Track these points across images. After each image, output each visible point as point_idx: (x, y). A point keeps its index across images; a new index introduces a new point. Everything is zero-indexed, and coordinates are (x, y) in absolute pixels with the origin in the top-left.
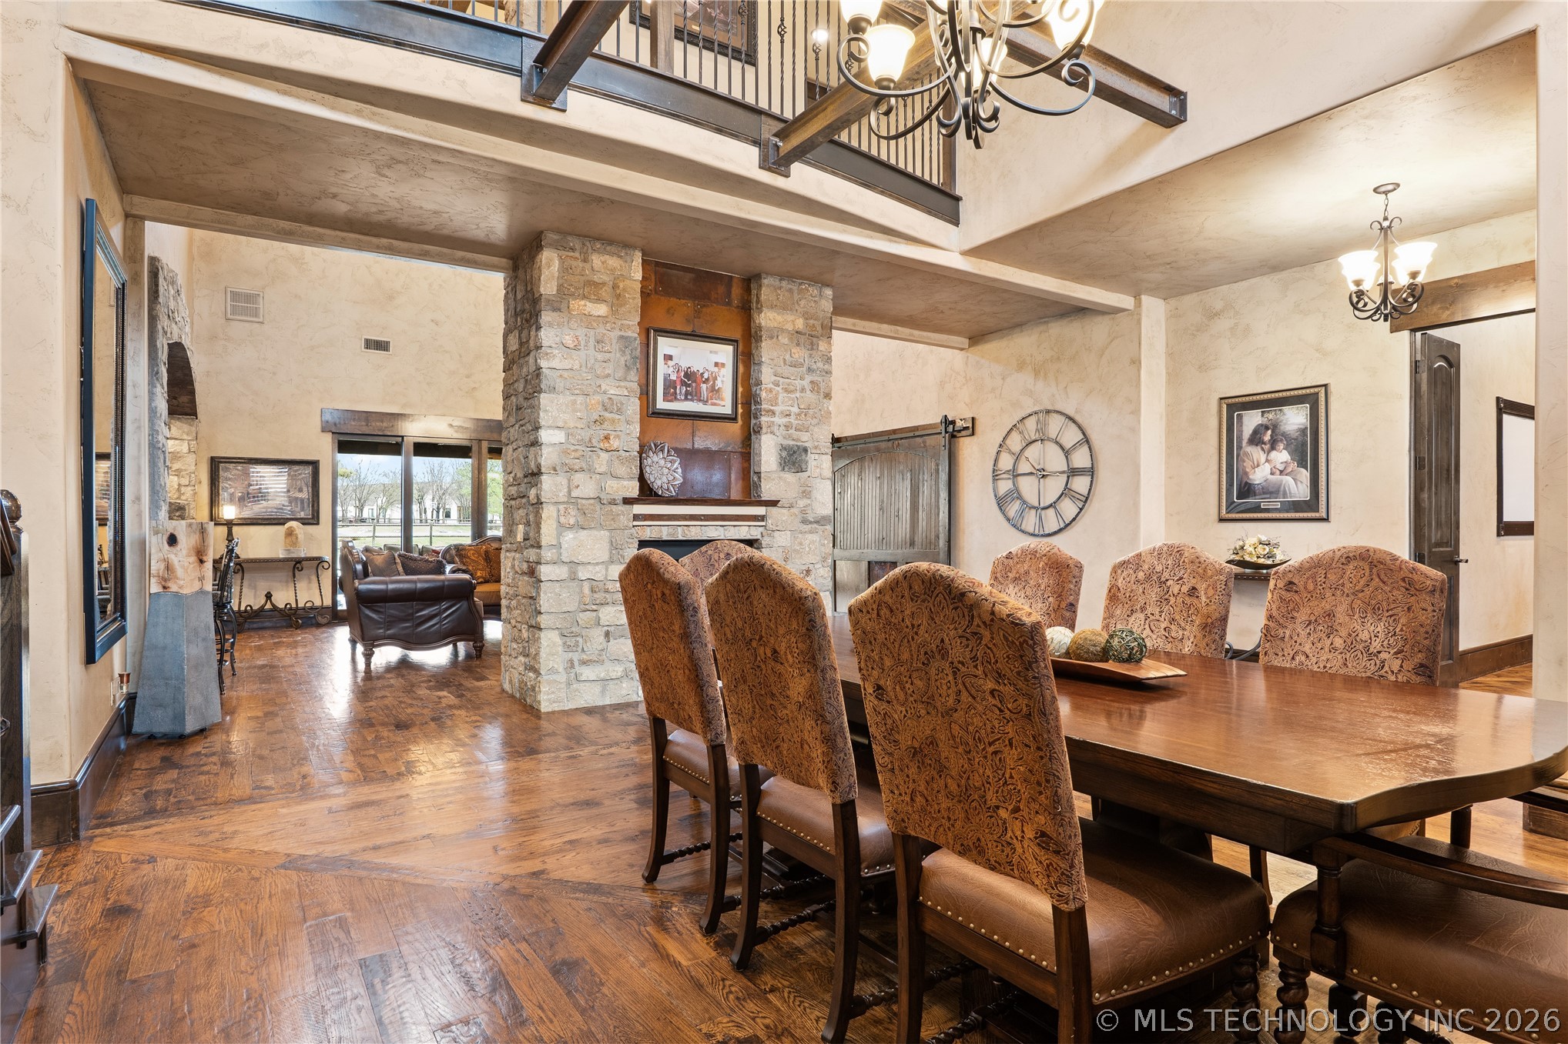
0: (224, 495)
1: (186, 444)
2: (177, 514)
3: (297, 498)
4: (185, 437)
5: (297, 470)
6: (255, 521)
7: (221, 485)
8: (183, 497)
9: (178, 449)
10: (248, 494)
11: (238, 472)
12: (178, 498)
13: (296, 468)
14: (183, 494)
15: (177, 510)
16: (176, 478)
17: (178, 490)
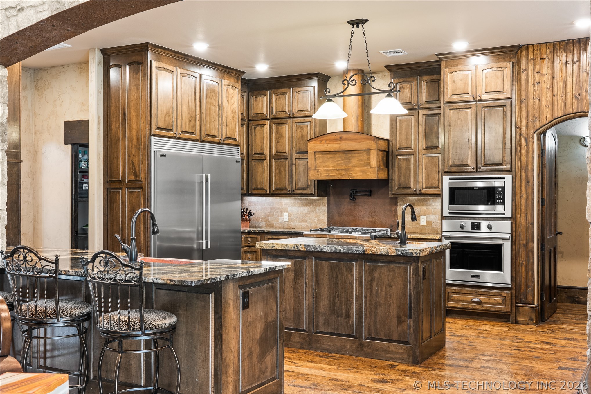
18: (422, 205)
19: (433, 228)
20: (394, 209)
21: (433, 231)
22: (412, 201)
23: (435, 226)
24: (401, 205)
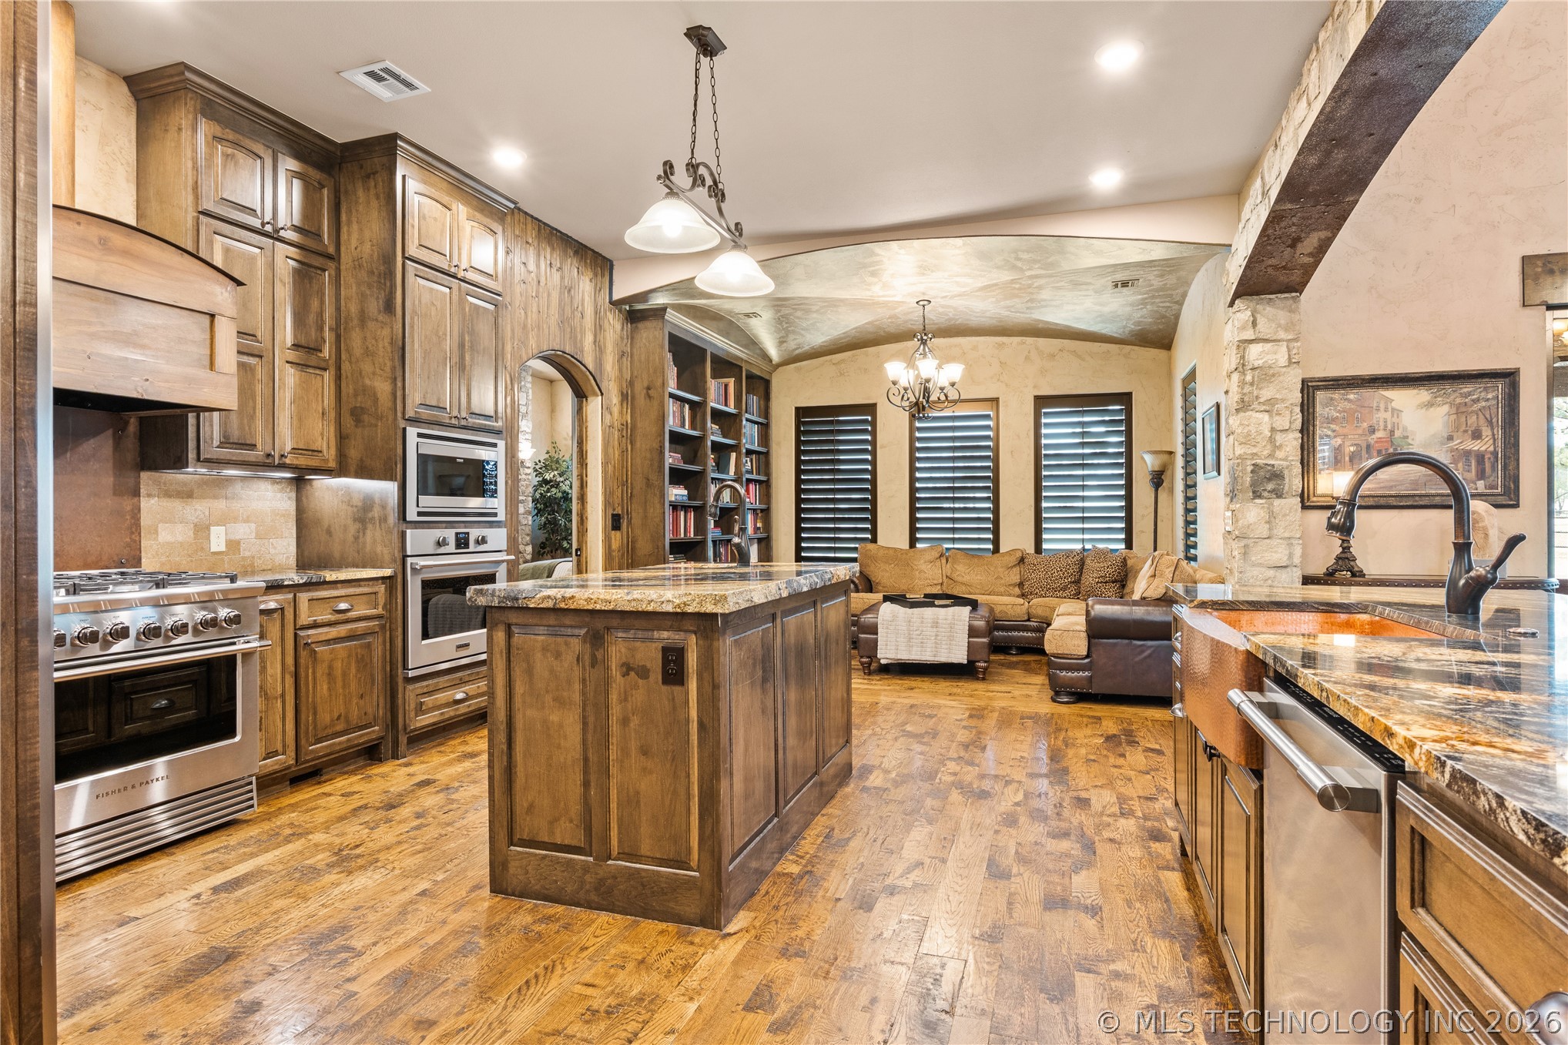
0: (1323, 451)
1: (1284, 349)
2: (1270, 487)
3: (1467, 454)
4: (1282, 335)
5: (1469, 394)
6: (1382, 501)
7: (1318, 432)
8: (1280, 454)
9: (1269, 359)
10: (1368, 447)
11: (1348, 405)
12: (1271, 456)
13: (1467, 388)
14: (1280, 447)
15: (1269, 480)
16: (1266, 417)
17: (1272, 440)
18: (215, 497)
19: (243, 558)
20: (129, 508)
21: (243, 566)
22: (185, 484)
23: (247, 554)
24: (149, 495)
